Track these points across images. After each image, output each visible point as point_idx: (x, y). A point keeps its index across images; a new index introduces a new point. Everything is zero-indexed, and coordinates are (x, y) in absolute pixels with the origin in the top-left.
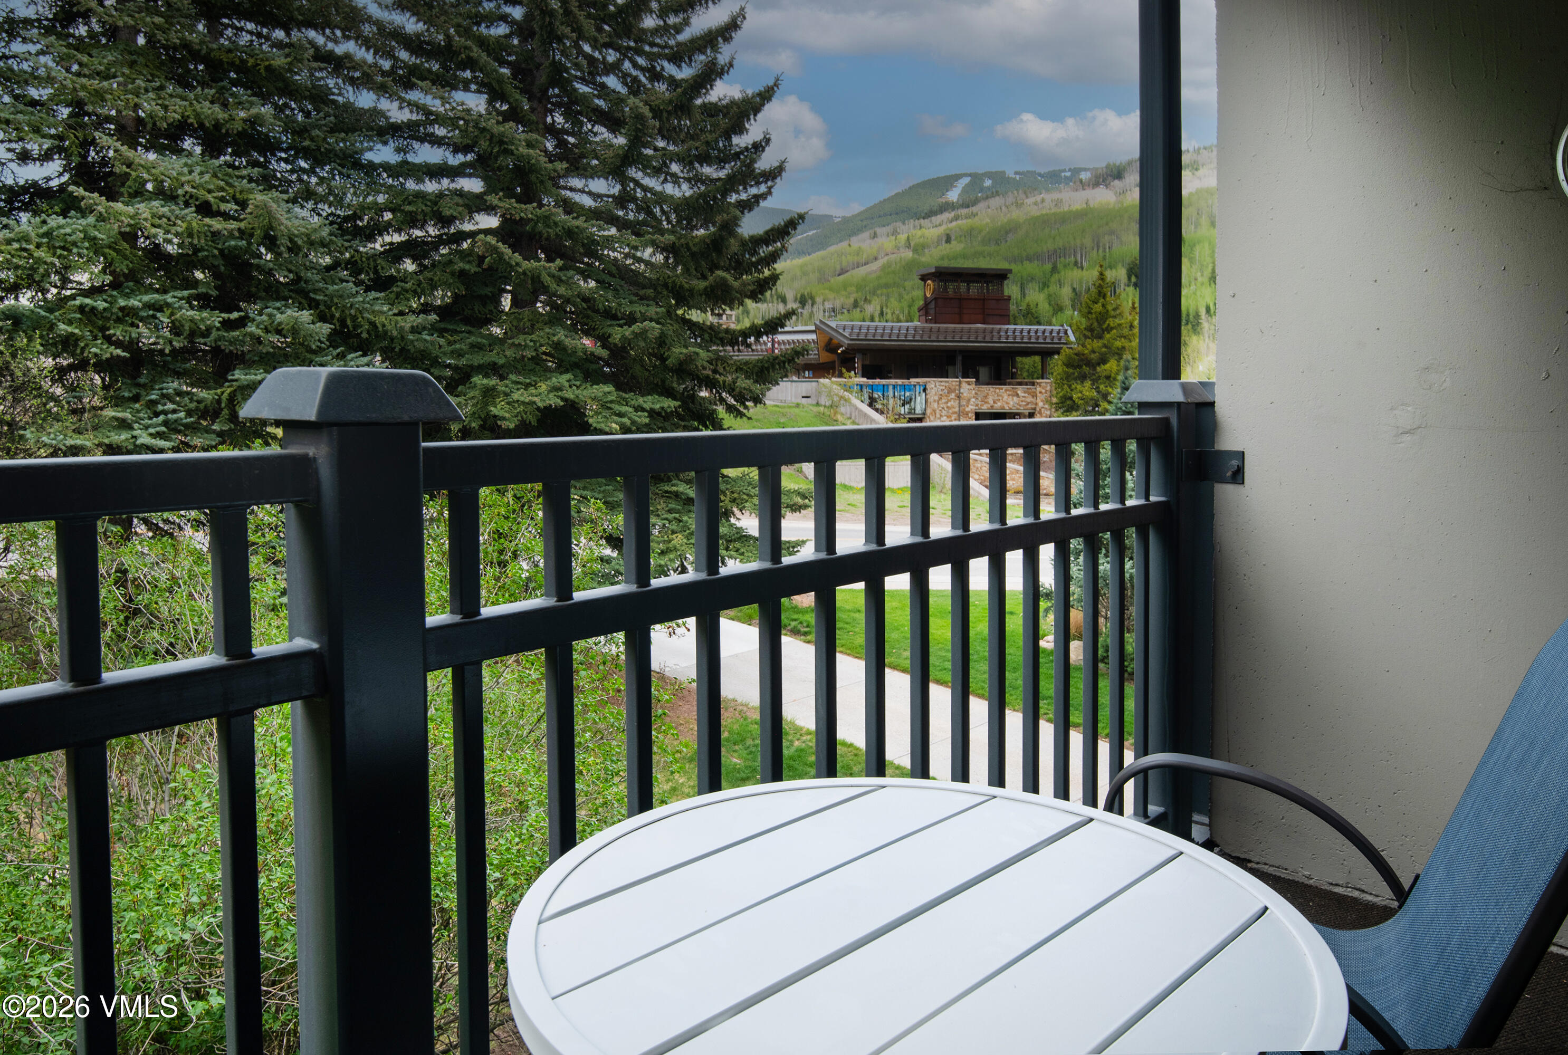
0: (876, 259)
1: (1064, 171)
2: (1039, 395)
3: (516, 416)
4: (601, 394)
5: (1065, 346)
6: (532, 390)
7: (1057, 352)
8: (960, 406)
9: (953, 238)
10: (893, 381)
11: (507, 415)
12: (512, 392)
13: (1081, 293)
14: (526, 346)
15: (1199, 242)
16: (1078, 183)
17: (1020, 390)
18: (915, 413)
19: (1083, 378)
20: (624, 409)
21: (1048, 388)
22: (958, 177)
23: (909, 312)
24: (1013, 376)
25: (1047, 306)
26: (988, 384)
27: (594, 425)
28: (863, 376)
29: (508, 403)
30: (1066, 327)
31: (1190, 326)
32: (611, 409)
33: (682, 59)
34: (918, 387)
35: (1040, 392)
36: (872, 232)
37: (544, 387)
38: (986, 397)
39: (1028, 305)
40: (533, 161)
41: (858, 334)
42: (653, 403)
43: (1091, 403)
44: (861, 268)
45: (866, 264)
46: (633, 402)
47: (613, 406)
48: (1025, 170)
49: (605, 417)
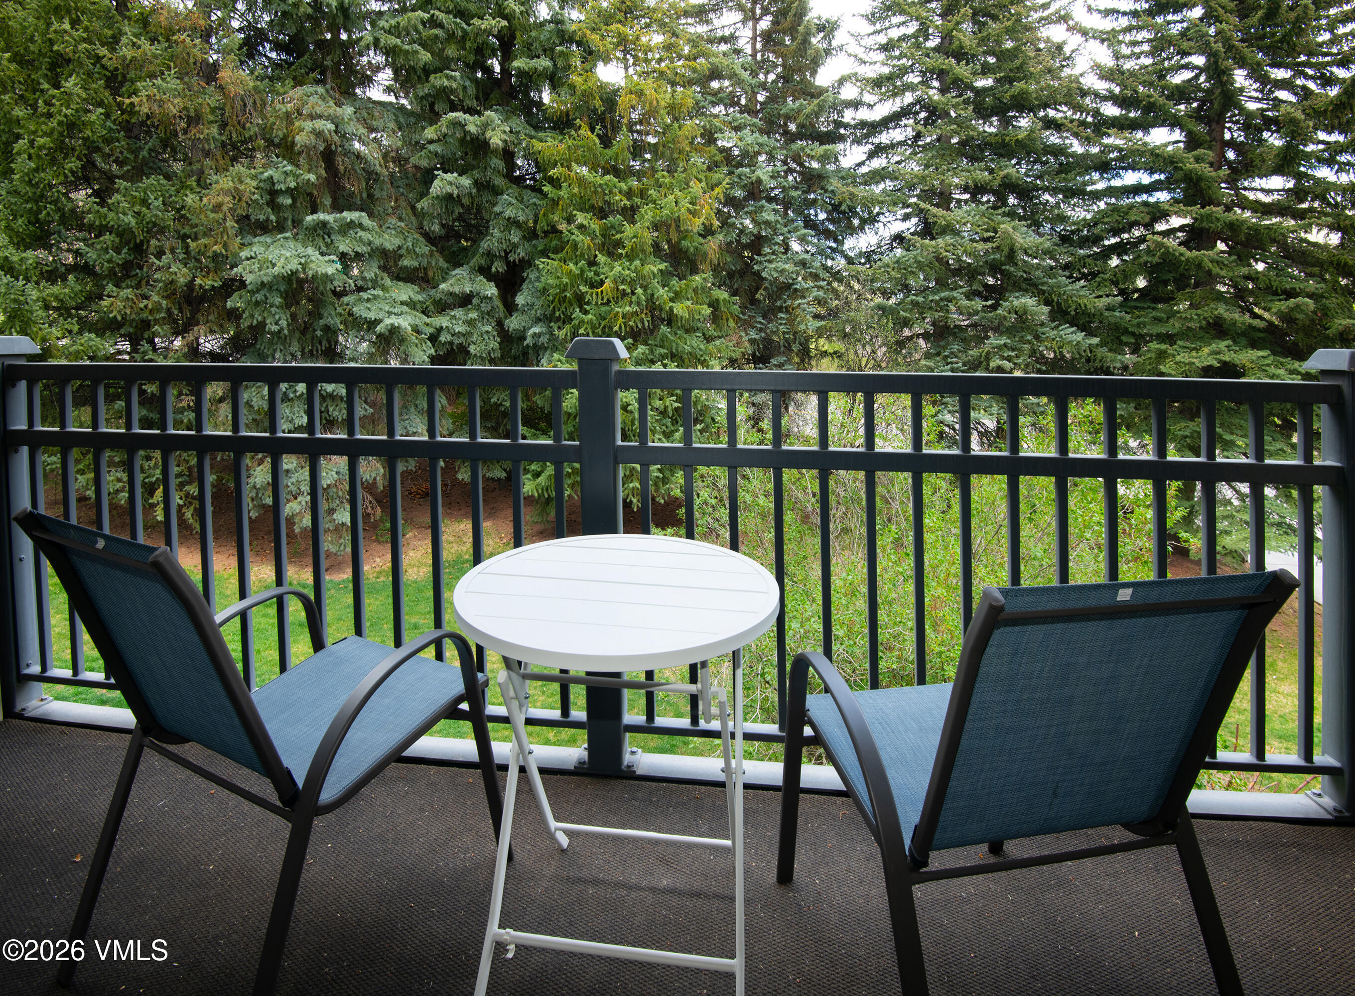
6: (1194, 353)
14: (1191, 319)
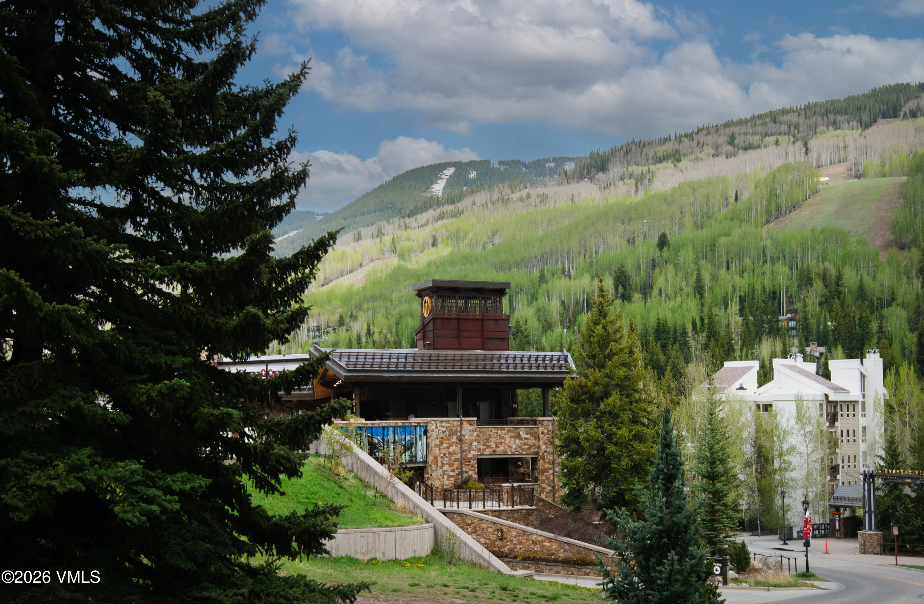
0: (361, 265)
1: (548, 161)
2: (541, 436)
3: (31, 506)
4: (127, 473)
5: (568, 376)
7: (560, 383)
8: (462, 451)
9: (439, 240)
10: (392, 422)
11: (20, 504)
12: (25, 474)
13: (569, 307)
15: (683, 245)
16: (563, 176)
17: (523, 430)
18: (416, 462)
19: (587, 415)
20: (153, 492)
21: (550, 428)
22: (443, 166)
23: (397, 332)
24: (514, 412)
25: (536, 322)
26: (489, 424)
27: (121, 515)
28: (362, 416)
29: (20, 489)
30: (566, 354)
31: (677, 347)
32: (137, 492)
33: (201, 39)
34: (418, 428)
35: (543, 433)
36: (356, 232)
37: (61, 465)
38: (488, 439)
39: (518, 322)
40: (46, 170)
41: (356, 364)
42: (183, 482)
43: (596, 445)
44: (345, 277)
45: (350, 272)
46: (161, 483)
47: (140, 488)
48: (510, 159)
49: (131, 504)
